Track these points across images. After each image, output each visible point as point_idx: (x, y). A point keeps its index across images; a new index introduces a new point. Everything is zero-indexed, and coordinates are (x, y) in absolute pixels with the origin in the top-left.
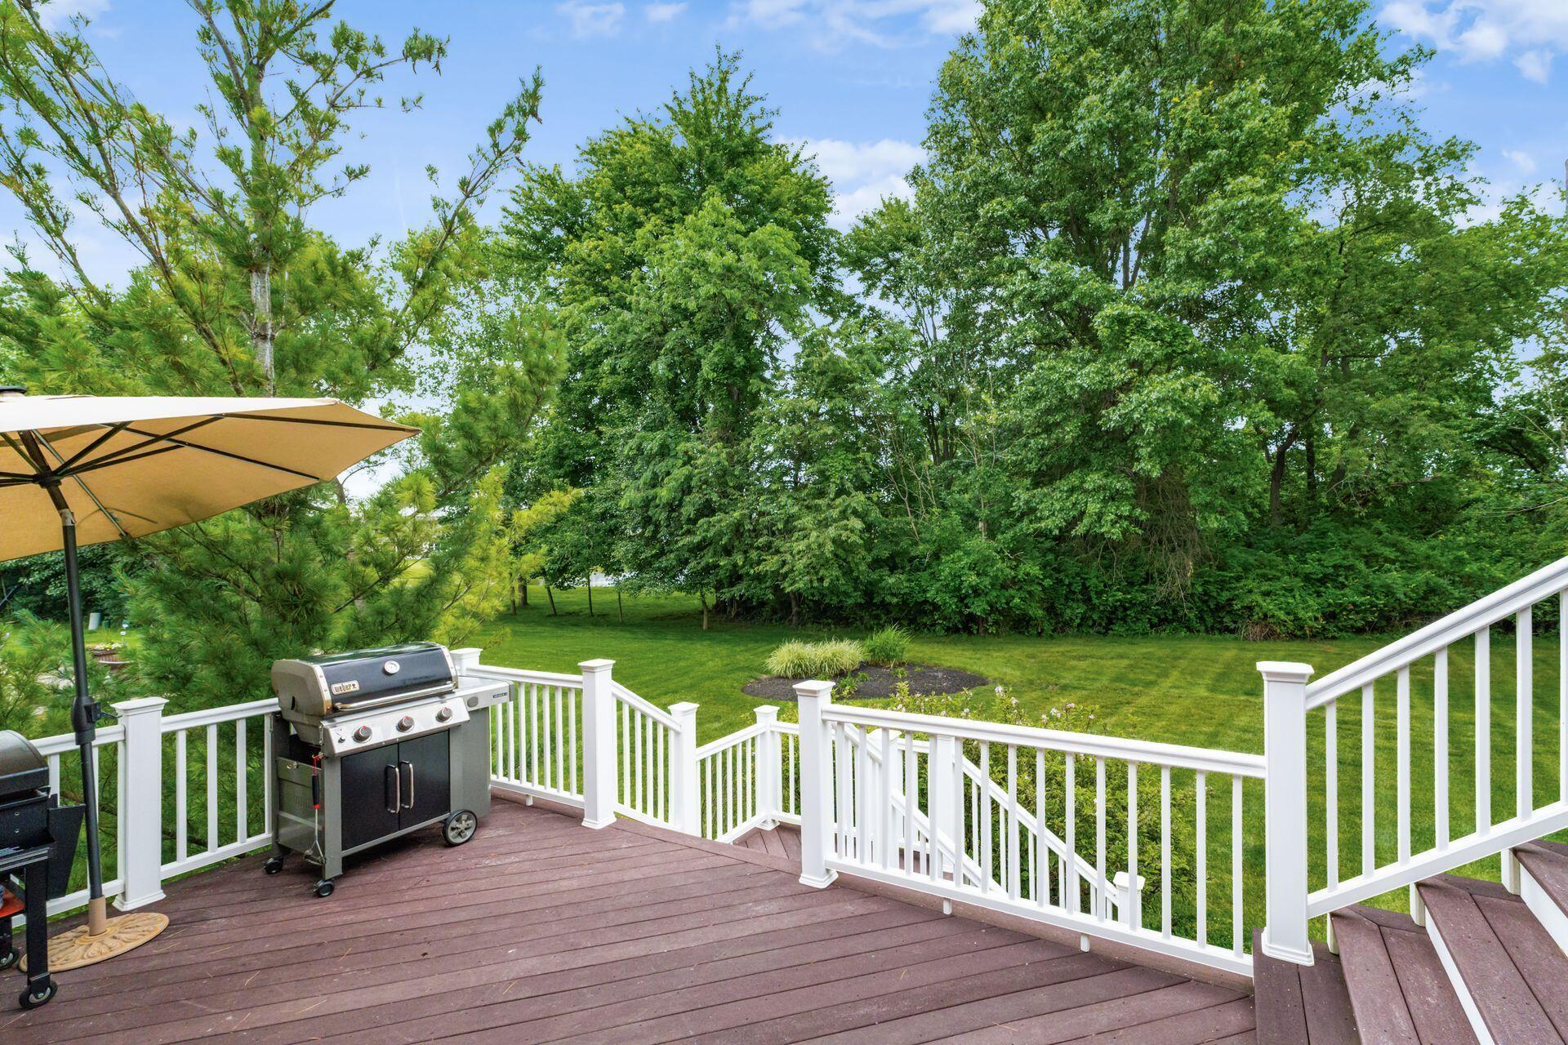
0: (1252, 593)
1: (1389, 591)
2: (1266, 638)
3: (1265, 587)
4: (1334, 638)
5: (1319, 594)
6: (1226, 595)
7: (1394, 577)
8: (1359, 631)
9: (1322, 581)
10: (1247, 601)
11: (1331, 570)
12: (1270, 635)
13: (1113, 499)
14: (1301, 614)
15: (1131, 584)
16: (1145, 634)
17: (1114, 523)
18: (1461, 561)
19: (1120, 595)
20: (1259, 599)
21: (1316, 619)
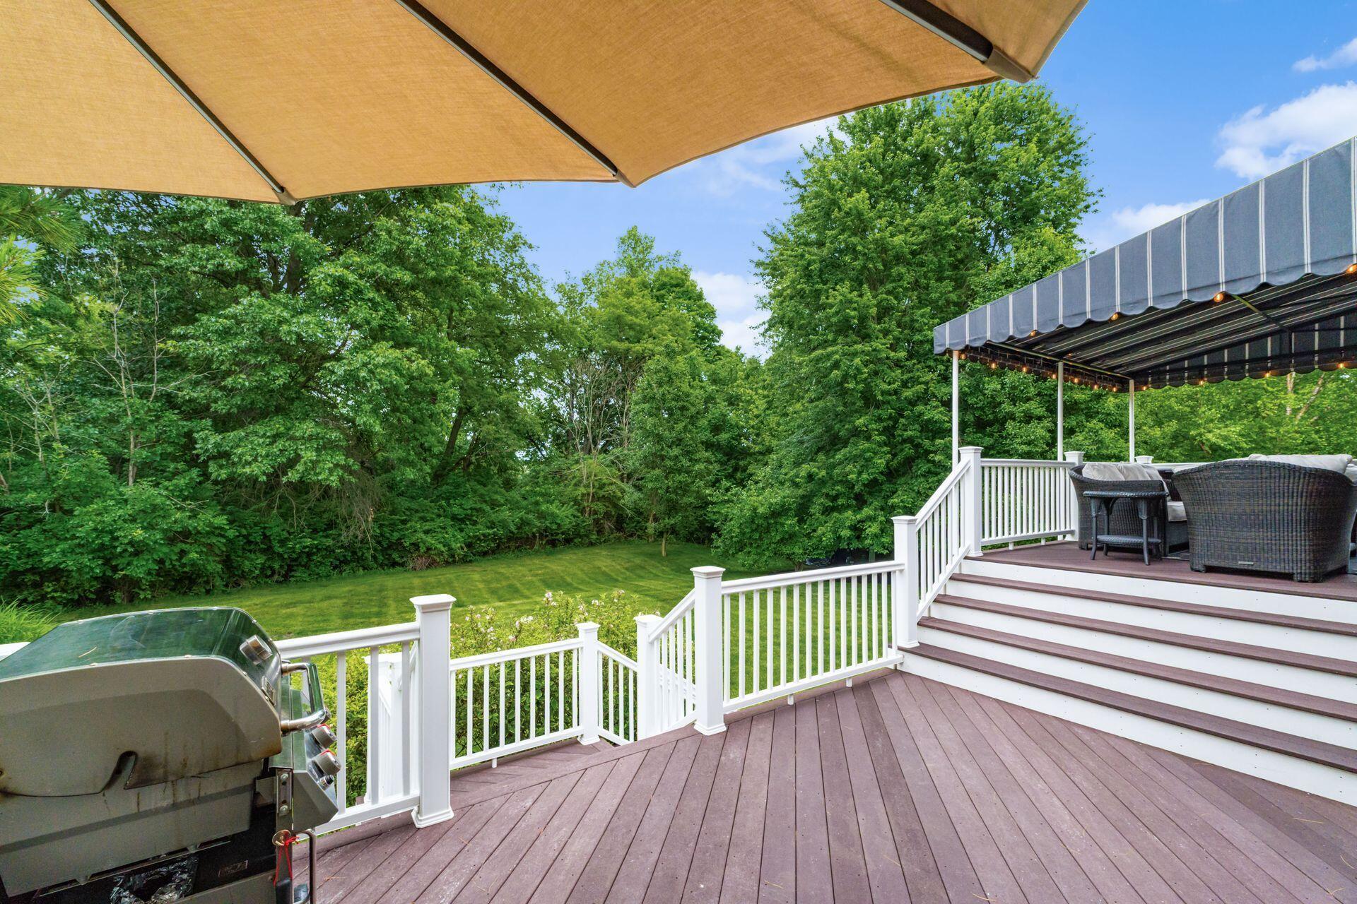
0: (417, 532)
1: (503, 524)
2: (429, 566)
3: (427, 526)
4: (471, 561)
5: (461, 530)
6: (396, 535)
7: (505, 514)
8: (485, 554)
9: (462, 521)
10: (414, 539)
11: (469, 512)
12: (432, 565)
13: (324, 447)
14: (454, 545)
15: (315, 531)
16: (328, 576)
17: (331, 471)
18: (537, 503)
19: (308, 542)
20: (424, 536)
21: (462, 548)
